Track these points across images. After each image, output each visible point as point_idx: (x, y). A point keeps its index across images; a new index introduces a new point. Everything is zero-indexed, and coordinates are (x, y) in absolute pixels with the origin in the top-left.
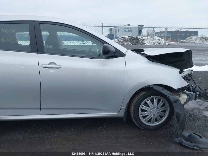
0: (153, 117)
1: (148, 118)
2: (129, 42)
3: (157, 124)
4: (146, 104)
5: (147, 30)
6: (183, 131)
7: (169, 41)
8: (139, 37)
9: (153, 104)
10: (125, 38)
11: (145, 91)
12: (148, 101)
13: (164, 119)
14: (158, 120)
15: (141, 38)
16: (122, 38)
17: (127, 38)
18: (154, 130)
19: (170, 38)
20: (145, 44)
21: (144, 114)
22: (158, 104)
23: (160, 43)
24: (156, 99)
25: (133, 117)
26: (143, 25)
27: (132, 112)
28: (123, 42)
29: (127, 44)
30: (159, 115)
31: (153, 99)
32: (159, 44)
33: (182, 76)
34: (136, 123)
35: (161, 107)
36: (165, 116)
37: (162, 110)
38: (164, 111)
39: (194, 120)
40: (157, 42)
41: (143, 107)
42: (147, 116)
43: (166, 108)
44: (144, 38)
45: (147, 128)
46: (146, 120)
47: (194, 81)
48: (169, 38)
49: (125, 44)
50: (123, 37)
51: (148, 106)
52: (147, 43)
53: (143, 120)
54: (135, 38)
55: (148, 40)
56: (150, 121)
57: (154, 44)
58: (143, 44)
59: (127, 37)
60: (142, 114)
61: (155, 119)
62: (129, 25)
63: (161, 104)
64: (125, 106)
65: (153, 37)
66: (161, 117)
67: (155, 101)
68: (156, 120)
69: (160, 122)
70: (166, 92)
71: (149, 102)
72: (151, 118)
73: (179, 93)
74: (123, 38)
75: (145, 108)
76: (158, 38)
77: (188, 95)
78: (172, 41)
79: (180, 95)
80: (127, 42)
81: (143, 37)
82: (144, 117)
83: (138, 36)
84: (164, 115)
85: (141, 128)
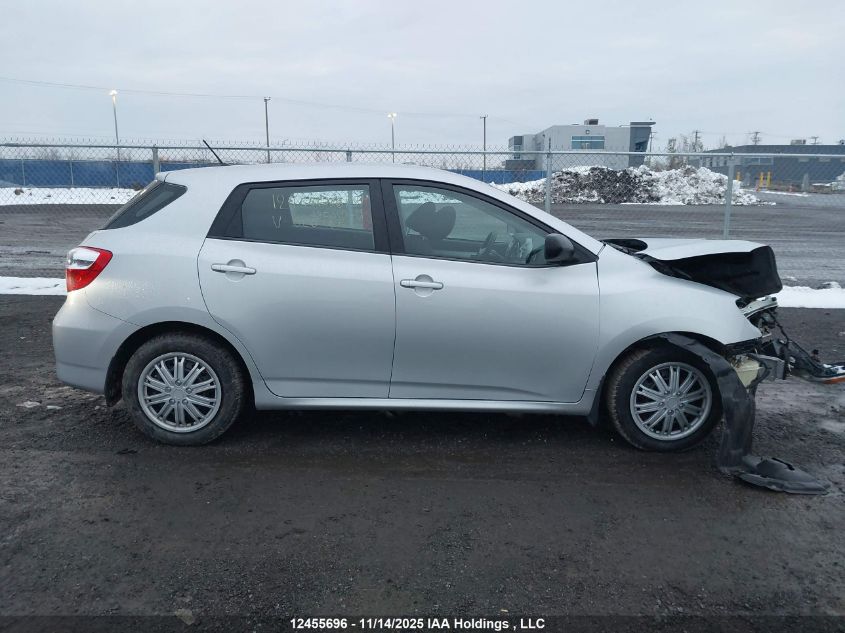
0: (667, 416)
1: (654, 420)
2: (595, 193)
3: (676, 435)
4: (649, 382)
5: (670, 141)
6: (745, 454)
7: (761, 185)
8: (636, 171)
9: (667, 382)
10: (576, 175)
11: (648, 349)
12: (655, 374)
13: (696, 425)
14: (681, 424)
15: (644, 176)
16: (565, 177)
17: (586, 173)
18: (669, 451)
19: (765, 175)
20: (658, 199)
21: (645, 407)
22: (680, 383)
23: (720, 197)
24: (675, 370)
25: (615, 416)
26: (654, 123)
27: (613, 403)
28: (567, 192)
29: (585, 199)
30: (685, 413)
31: (668, 371)
32: (717, 199)
33: (746, 315)
34: (622, 432)
35: (690, 391)
36: (699, 417)
37: (692, 400)
38: (698, 403)
39: (785, 437)
40: (710, 193)
41: (641, 389)
42: (653, 413)
43: (701, 394)
44: (656, 175)
45: (652, 447)
46: (648, 425)
47: (781, 327)
48: (762, 174)
49: (578, 200)
50: (571, 170)
51: (656, 389)
52: (669, 194)
53: (640, 424)
54: (618, 175)
55: (671, 185)
56: (658, 427)
57: (699, 199)
58: (651, 198)
59: (583, 170)
60: (638, 409)
61: (672, 421)
62: (594, 122)
63: (688, 383)
64: (594, 385)
65: (695, 172)
66: (690, 418)
67: (674, 375)
68: (676, 427)
69: (687, 432)
70: (700, 350)
71: (657, 379)
72: (663, 419)
73: (738, 357)
74: (567, 173)
75: (646, 392)
76: (716, 176)
77: (762, 363)
78: (776, 186)
79: (739, 361)
80: (586, 191)
81: (653, 173)
82: (645, 416)
83: (631, 168)
84: (698, 412)
85: (636, 445)
